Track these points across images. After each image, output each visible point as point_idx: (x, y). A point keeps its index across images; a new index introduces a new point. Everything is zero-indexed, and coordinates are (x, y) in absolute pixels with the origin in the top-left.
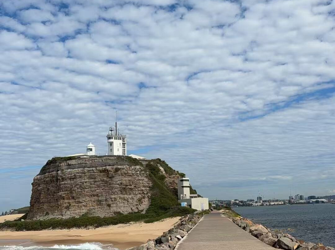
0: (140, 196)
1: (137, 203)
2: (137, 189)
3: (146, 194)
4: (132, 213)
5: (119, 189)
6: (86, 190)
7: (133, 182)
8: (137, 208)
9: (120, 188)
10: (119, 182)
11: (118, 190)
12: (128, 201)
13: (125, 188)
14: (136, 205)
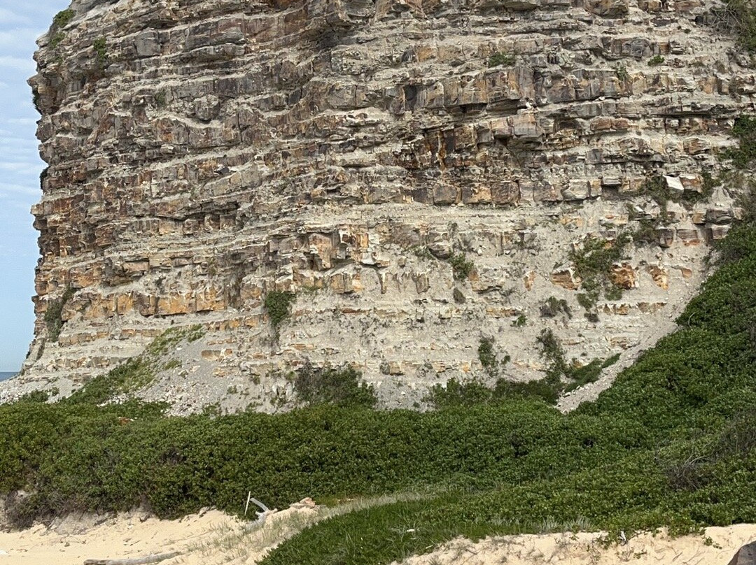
0: (610, 213)
1: (558, 293)
2: (582, 150)
3: (688, 197)
4: (473, 392)
5: (398, 147)
6: (160, 166)
7: (536, 75)
8: (549, 344)
9: (402, 135)
10: (385, 80)
11: (382, 159)
12: (464, 270)
13: (450, 142)
14: (546, 313)
